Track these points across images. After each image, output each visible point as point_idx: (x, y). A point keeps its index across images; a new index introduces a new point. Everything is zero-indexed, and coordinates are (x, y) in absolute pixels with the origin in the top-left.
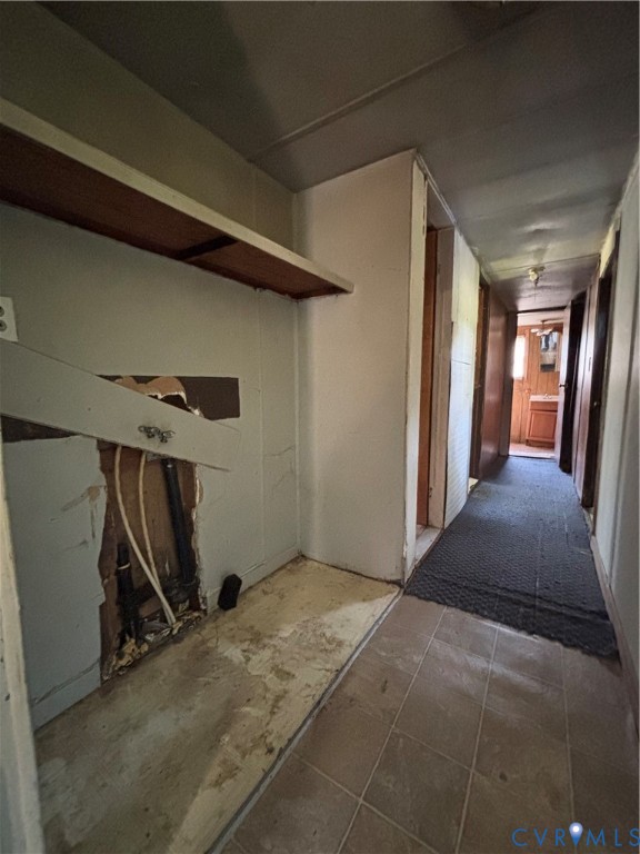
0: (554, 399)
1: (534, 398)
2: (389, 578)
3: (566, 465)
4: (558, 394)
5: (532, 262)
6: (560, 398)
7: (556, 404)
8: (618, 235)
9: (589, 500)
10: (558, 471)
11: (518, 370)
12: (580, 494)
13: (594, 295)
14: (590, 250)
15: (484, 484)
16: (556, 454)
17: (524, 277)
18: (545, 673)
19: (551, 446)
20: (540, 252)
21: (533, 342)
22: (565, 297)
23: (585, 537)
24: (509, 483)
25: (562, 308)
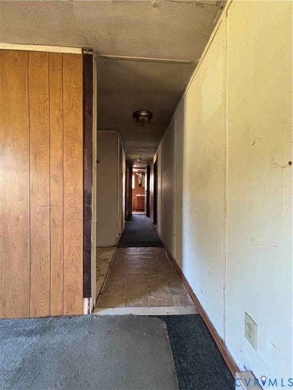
0: (143, 195)
1: (137, 195)
2: (113, 245)
3: (148, 215)
4: (144, 194)
5: (139, 156)
6: (145, 195)
7: (144, 197)
8: (157, 157)
9: (155, 222)
10: (146, 217)
11: (133, 187)
12: (153, 221)
13: (152, 166)
14: (151, 156)
15: (128, 222)
16: (145, 213)
17: (136, 159)
18: (152, 251)
19: (143, 211)
20: (141, 155)
21: (137, 177)
22: (145, 166)
23: (155, 230)
24: (135, 221)
25: (144, 168)
